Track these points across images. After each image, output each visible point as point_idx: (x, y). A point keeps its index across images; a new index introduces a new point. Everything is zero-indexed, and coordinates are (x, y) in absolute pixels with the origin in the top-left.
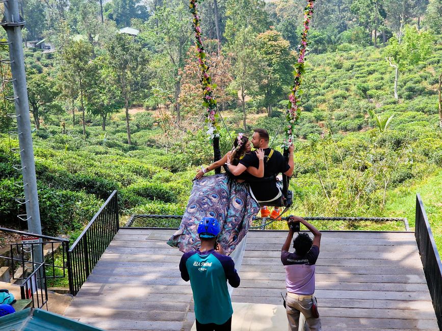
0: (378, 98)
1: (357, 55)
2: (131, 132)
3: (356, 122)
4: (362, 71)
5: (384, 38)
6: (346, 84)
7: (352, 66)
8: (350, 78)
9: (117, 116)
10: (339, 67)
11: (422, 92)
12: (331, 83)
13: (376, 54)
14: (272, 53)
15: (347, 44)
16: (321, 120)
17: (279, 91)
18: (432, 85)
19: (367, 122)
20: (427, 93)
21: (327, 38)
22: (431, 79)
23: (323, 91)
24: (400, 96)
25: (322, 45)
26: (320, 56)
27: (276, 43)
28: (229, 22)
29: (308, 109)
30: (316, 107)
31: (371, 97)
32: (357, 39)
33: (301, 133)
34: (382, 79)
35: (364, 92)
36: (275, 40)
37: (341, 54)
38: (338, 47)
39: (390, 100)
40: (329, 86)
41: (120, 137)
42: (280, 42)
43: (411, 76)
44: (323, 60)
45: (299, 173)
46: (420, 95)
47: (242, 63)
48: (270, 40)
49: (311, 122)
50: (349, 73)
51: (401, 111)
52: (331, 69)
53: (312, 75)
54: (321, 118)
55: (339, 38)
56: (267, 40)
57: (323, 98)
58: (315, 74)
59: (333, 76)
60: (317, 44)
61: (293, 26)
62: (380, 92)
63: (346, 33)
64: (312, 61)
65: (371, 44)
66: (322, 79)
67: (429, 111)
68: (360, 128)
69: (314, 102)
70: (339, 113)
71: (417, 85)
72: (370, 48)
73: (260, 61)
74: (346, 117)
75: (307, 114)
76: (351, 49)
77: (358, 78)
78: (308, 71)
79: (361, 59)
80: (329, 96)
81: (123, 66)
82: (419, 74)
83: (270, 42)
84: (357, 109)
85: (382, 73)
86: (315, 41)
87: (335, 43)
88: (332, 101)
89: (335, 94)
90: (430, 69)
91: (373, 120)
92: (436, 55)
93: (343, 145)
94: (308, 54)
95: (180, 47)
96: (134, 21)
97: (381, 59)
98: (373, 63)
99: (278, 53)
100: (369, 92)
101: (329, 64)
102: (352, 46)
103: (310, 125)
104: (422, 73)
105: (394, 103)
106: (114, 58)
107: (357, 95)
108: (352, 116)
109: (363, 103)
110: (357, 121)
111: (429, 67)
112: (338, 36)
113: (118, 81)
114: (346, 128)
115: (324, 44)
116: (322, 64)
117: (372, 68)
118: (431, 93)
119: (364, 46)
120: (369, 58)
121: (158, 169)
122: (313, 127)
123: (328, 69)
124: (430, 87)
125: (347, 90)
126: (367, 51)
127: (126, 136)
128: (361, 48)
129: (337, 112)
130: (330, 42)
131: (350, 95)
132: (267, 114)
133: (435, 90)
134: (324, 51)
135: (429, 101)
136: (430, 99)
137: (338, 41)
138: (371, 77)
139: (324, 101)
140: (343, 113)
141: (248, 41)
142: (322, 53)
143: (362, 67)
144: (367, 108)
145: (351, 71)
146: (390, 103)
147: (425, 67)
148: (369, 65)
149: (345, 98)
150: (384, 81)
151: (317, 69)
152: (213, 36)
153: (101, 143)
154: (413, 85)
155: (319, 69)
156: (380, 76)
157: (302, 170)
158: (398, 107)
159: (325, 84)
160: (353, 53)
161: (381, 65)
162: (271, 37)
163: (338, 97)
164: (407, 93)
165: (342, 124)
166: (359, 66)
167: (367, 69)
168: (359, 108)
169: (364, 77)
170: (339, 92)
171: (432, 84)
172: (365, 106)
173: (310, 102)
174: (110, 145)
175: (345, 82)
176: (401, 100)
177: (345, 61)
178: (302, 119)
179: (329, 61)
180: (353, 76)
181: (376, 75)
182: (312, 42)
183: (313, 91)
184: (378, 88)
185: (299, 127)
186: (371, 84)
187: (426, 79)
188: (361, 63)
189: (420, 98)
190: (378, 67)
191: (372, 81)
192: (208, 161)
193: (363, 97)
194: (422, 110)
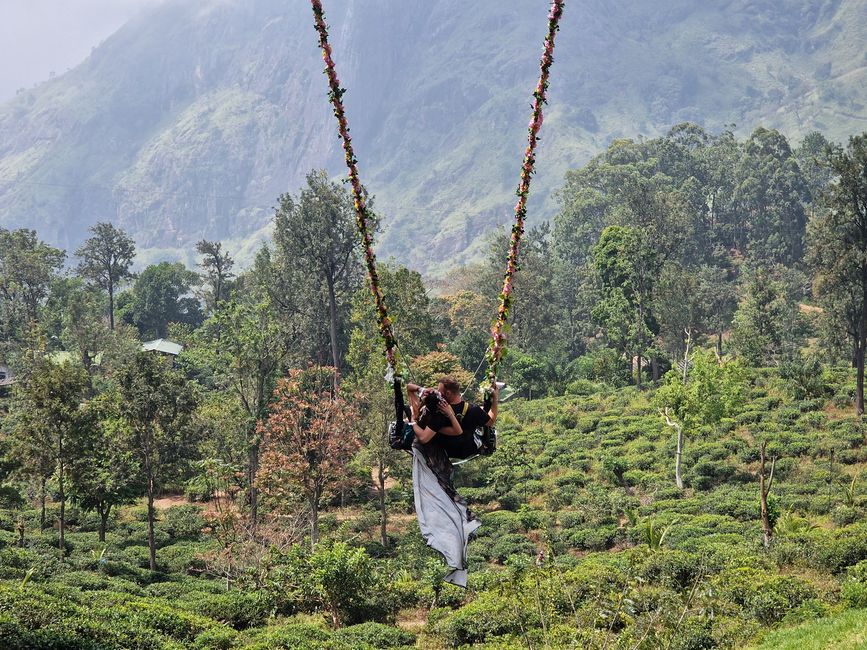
0: (645, 485)
1: (604, 403)
2: (156, 544)
3: (602, 533)
4: (614, 433)
5: (656, 373)
6: (583, 458)
7: (596, 423)
8: (592, 447)
9: (130, 512)
10: (569, 424)
11: (728, 476)
12: (555, 456)
13: (640, 401)
15: (585, 381)
16: (533, 528)
18: (748, 463)
19: (623, 533)
20: (739, 478)
21: (547, 369)
22: (746, 452)
23: (539, 471)
24: (687, 484)
25: (535, 383)
26: (533, 403)
28: (356, 335)
29: (510, 505)
30: (525, 501)
31: (631, 483)
32: (604, 373)
33: (495, 553)
34: (652, 449)
35: (618, 475)
36: (447, 371)
37: (574, 400)
38: (569, 386)
39: (668, 491)
40: (550, 462)
41: (134, 556)
42: (458, 374)
43: (707, 445)
44: (540, 410)
45: (489, 634)
46: (725, 481)
47: (380, 416)
48: (436, 371)
49: (514, 531)
50: (589, 438)
51: (689, 513)
52: (555, 427)
53: (518, 440)
54: (534, 524)
55: (571, 370)
56: (432, 370)
57: (538, 483)
58: (523, 438)
59: (557, 441)
60: (529, 380)
61: (482, 345)
62: (648, 474)
63: (584, 361)
64: (517, 413)
65: (631, 382)
66: (536, 447)
67: (743, 514)
68: (609, 544)
69: (521, 492)
70: (568, 514)
71: (719, 462)
72: (628, 389)
74: (584, 521)
75: (507, 515)
76: (592, 392)
77: (605, 446)
78: (511, 431)
79: (612, 411)
80: (550, 480)
81: (148, 413)
82: (723, 441)
84: (604, 506)
85: (652, 439)
86: (523, 375)
87: (563, 378)
88: (557, 490)
89: (561, 477)
90: (744, 433)
91: (634, 528)
92: (753, 407)
93: (576, 579)
94: (511, 398)
95: (262, 379)
96: (173, 327)
97: (650, 412)
98: (634, 417)
100: (627, 475)
101: (550, 419)
102: (595, 386)
103: (512, 536)
104: (727, 440)
105: (676, 496)
106: (130, 398)
107: (604, 479)
108: (594, 520)
109: (615, 495)
110: (604, 531)
111: (742, 428)
112: (570, 365)
113: (136, 442)
114: (582, 544)
115: (541, 380)
116: (538, 418)
117: (632, 427)
118: (746, 479)
119: (618, 386)
120: (627, 408)
121: (208, 621)
122: (517, 541)
123: (549, 429)
124: (743, 467)
125: (586, 469)
126: (623, 395)
127: (145, 552)
128: (612, 389)
129: (565, 512)
130: (552, 376)
131: (592, 480)
133: (754, 473)
134: (540, 394)
135: (743, 494)
136: (743, 490)
137: (568, 375)
138: (632, 446)
139: (541, 490)
140: (576, 514)
142: (537, 397)
143: (614, 427)
144: (623, 505)
145: (592, 433)
146: (668, 497)
147: (733, 429)
148: (626, 423)
149: (581, 484)
150: (655, 454)
151: (528, 428)
152: (326, 360)
153: (93, 567)
154: (712, 463)
155: (530, 429)
156: (648, 443)
157: (495, 627)
158: (683, 504)
159: (541, 458)
160: (596, 398)
161: (650, 422)
162: (438, 364)
163: (567, 482)
164: (700, 478)
165: (575, 535)
166: (608, 424)
167: (623, 429)
168: (608, 505)
169: (618, 444)
170: (571, 473)
171: (749, 461)
172: (620, 501)
173: (513, 492)
174: (113, 572)
175: (582, 454)
176: (690, 492)
177: (582, 414)
178: (497, 526)
179: (550, 414)
180: (597, 442)
181: (641, 442)
182: (518, 375)
183: (519, 471)
184: (644, 466)
185: (490, 541)
186: (631, 458)
187: (735, 452)
188: (613, 418)
189: (725, 487)
190: (645, 426)
191: (632, 454)
192: (310, 606)
193: (615, 482)
194: (729, 511)
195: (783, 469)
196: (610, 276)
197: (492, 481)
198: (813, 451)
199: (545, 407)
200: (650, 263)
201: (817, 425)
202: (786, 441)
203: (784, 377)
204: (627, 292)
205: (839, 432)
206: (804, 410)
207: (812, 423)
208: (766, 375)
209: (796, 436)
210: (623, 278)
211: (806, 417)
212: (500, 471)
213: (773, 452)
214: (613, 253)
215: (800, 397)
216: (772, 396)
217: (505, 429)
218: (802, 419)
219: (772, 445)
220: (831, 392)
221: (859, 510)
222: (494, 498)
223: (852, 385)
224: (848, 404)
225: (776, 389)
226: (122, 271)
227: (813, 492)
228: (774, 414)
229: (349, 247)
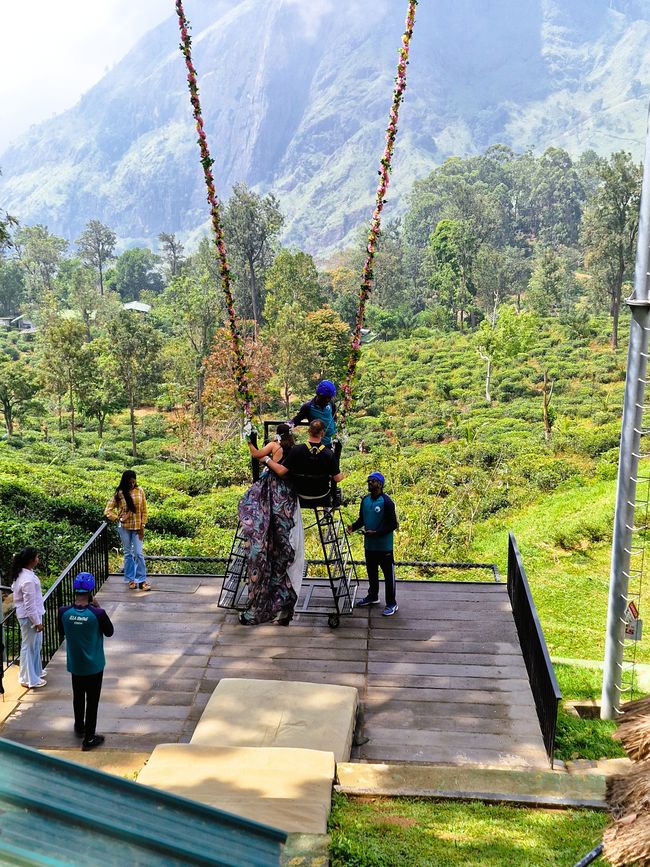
0: (465, 400)
1: (437, 343)
2: (137, 440)
3: (435, 431)
4: (444, 364)
5: (473, 322)
6: (423, 380)
7: (431, 357)
8: (429, 373)
9: (120, 418)
10: (413, 358)
11: (521, 392)
12: (403, 379)
13: (462, 341)
14: (326, 339)
15: (424, 328)
16: (389, 428)
18: (536, 384)
19: (449, 431)
20: (529, 394)
21: (398, 320)
22: (534, 376)
23: (393, 389)
24: (493, 398)
25: (390, 330)
26: (389, 343)
27: (331, 326)
28: (269, 298)
29: (373, 413)
30: (383, 409)
31: (455, 398)
32: (438, 322)
34: (470, 374)
35: (447, 393)
36: (331, 322)
37: (417, 342)
38: (413, 332)
39: (481, 403)
40: (400, 384)
41: (122, 447)
42: (338, 324)
43: (508, 371)
44: (393, 349)
46: (520, 396)
47: (285, 353)
48: (323, 322)
49: (375, 430)
50: (427, 367)
51: (495, 417)
52: (404, 360)
53: (378, 368)
54: (390, 425)
55: (415, 320)
56: (320, 321)
57: (391, 397)
58: (382, 367)
59: (405, 370)
60: (386, 328)
62: (467, 392)
63: (423, 314)
64: (379, 351)
65: (456, 329)
66: (391, 373)
67: (532, 418)
68: (440, 439)
69: (381, 403)
70: (413, 418)
71: (516, 383)
72: (454, 333)
73: (310, 349)
74: (423, 423)
75: (370, 419)
76: (429, 335)
77: (438, 372)
79: (443, 348)
80: (400, 396)
81: (128, 352)
82: (520, 368)
83: (324, 325)
84: (437, 413)
85: (470, 368)
86: (382, 324)
87: (409, 327)
88: (405, 403)
89: (407, 394)
90: (533, 363)
91: (458, 428)
92: (541, 345)
94: (374, 340)
95: (205, 328)
96: (144, 293)
97: (469, 349)
98: (458, 353)
99: (335, 339)
100: (452, 392)
101: (400, 354)
102: (432, 331)
103: (374, 434)
104: (522, 368)
105: (486, 406)
106: (116, 341)
107: (437, 395)
108: (430, 423)
109: (445, 406)
110: (437, 430)
111: (533, 359)
112: (414, 318)
113: (121, 372)
114: (422, 438)
115: (394, 328)
116: (392, 354)
117: (457, 360)
118: (534, 394)
119: (447, 331)
120: (453, 347)
121: (172, 491)
122: (378, 437)
123: (399, 363)
124: (532, 386)
125: (425, 388)
126: (450, 337)
127: (130, 445)
128: (443, 334)
129: (411, 418)
130: (402, 325)
131: (429, 396)
133: (540, 390)
134: (394, 337)
135: (532, 404)
136: (533, 401)
137: (413, 324)
138: (455, 372)
139: (394, 403)
140: (418, 419)
141: (293, 323)
142: (391, 340)
143: (444, 359)
144: (450, 412)
145: (429, 364)
146: (480, 407)
147: (526, 360)
148: (452, 357)
149: (421, 398)
150: (472, 378)
151: (385, 361)
152: (248, 315)
153: (95, 455)
154: (511, 383)
155: (387, 361)
156: (467, 370)
158: (491, 411)
159: (394, 381)
160: (432, 340)
161: (469, 356)
162: (325, 317)
163: (412, 397)
164: (503, 393)
165: (417, 433)
166: (440, 358)
167: (450, 361)
168: (439, 412)
169: (447, 371)
170: (414, 391)
171: (536, 382)
172: (448, 410)
173: (375, 404)
174: (109, 458)
175: (422, 378)
176: (495, 403)
177: (422, 351)
178: (365, 426)
179: (401, 350)
180: (432, 370)
181: (462, 369)
182: (378, 324)
183: (379, 390)
184: (464, 386)
185: (359, 437)
186: (455, 381)
187: (527, 376)
188: (443, 354)
189: (520, 400)
190: (465, 359)
191: (456, 378)
192: (239, 481)
193: (445, 397)
194: (523, 416)
195: (560, 387)
196: (443, 256)
197: (361, 397)
198: (582, 374)
199: (396, 346)
200: (470, 245)
201: (584, 357)
202: (562, 368)
203: (563, 324)
204: (454, 266)
205: (600, 361)
206: (576, 347)
207: (581, 356)
208: (550, 323)
209: (570, 364)
210: (451, 257)
211: (577, 351)
213: (553, 376)
214: (445, 239)
215: (573, 337)
216: (554, 337)
217: (369, 361)
218: (574, 352)
219: (552, 371)
220: (595, 334)
221: (611, 414)
222: (363, 408)
223: (610, 329)
224: (607, 342)
225: (556, 332)
226: (108, 254)
227: (580, 403)
228: (555, 349)
229: (263, 237)
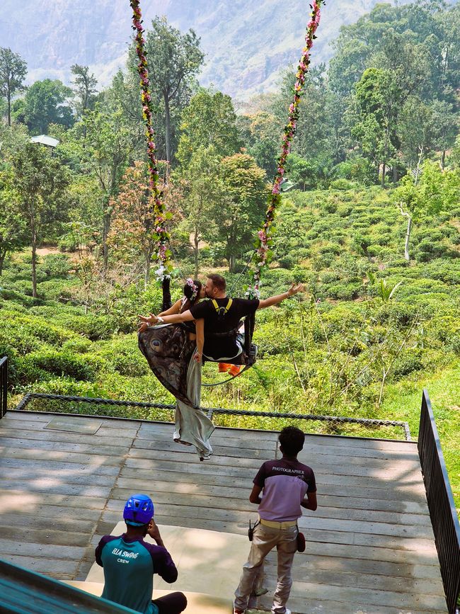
0: (382, 256)
1: (357, 196)
2: (37, 280)
3: (350, 288)
4: (363, 218)
5: (395, 177)
6: (340, 234)
7: (350, 210)
8: (346, 227)
9: (20, 257)
10: (331, 210)
11: (442, 253)
12: (320, 232)
13: (383, 196)
14: (240, 185)
15: (344, 180)
16: (303, 282)
17: (247, 238)
18: (457, 244)
19: (365, 289)
20: (449, 255)
21: (317, 170)
22: (455, 237)
23: (308, 242)
24: (412, 257)
25: (308, 180)
26: (306, 193)
27: (246, 172)
28: (183, 139)
29: (286, 265)
30: (297, 262)
31: (373, 254)
32: (358, 175)
34: (389, 231)
35: (364, 248)
36: (246, 167)
37: (336, 193)
38: (333, 183)
39: (398, 261)
40: (316, 236)
41: (20, 287)
42: (254, 170)
43: (428, 230)
44: (311, 199)
45: (266, 354)
46: (439, 256)
47: (197, 197)
48: (239, 167)
49: (288, 283)
50: (345, 220)
51: (413, 277)
52: (321, 212)
53: (294, 219)
54: (303, 279)
55: (335, 171)
56: (236, 166)
57: (307, 250)
58: (298, 218)
59: (322, 221)
60: (304, 177)
61: (272, 150)
62: (385, 249)
63: (344, 165)
64: (295, 200)
65: (377, 183)
66: (307, 225)
67: (451, 280)
68: (355, 296)
69: (295, 256)
70: (328, 273)
71: (436, 242)
72: (375, 187)
73: (223, 194)
74: (338, 279)
75: (285, 272)
76: (349, 188)
77: (356, 227)
78: (290, 212)
79: (363, 202)
80: (316, 249)
81: (33, 187)
82: (440, 227)
83: (239, 170)
84: (353, 269)
85: (390, 224)
86: (301, 173)
87: (328, 177)
88: (320, 256)
89: (324, 247)
90: (456, 223)
91: (373, 286)
93: (330, 319)
94: (291, 189)
95: (114, 167)
96: (53, 127)
97: (389, 204)
98: (378, 208)
99: (250, 185)
100: (370, 248)
101: (318, 206)
102: (351, 184)
104: (443, 227)
105: (404, 265)
106: (21, 175)
107: (354, 250)
108: (345, 279)
109: (362, 262)
110: (351, 286)
111: (454, 219)
112: (334, 168)
113: (24, 208)
114: (336, 295)
115: (313, 177)
116: (309, 204)
117: (376, 215)
118: (455, 255)
119: (368, 185)
120: (373, 201)
121: (72, 334)
123: (316, 212)
124: (453, 247)
125: (341, 242)
126: (371, 191)
127: (30, 285)
128: (363, 187)
129: (325, 272)
130: (321, 175)
131: (345, 250)
132: (227, 269)
134: (312, 187)
135: (451, 266)
136: (452, 263)
137: (332, 174)
138: (374, 228)
139: (309, 256)
140: (333, 274)
141: (208, 166)
142: (309, 190)
143: (364, 213)
144: (366, 269)
145: (347, 217)
146: (398, 265)
147: (448, 219)
148: (372, 212)
149: (337, 253)
150: (391, 235)
151: (301, 211)
152: (161, 155)
154: (431, 243)
155: (303, 211)
156: (387, 227)
157: (271, 349)
158: (408, 271)
159: (310, 233)
160: (351, 193)
161: (389, 212)
162: (241, 162)
163: (328, 251)
164: (422, 253)
165: (331, 289)
166: (359, 212)
167: (369, 216)
168: (355, 269)
169: (365, 226)
170: (330, 245)
172: (364, 266)
173: (289, 256)
174: (7, 297)
175: (339, 232)
176: (414, 262)
177: (340, 203)
178: (277, 279)
179: (318, 202)
180: (350, 224)
181: (382, 225)
182: (297, 173)
183: (294, 241)
184: (383, 243)
185: (271, 289)
186: (374, 237)
187: (448, 236)
188: (363, 208)
189: (439, 261)
190: (385, 214)
191: (375, 233)
193: (362, 253)
194: (441, 278)
196: (367, 105)
197: (275, 247)
199: (314, 197)
200: (397, 96)
204: (379, 117)
210: (376, 107)
212: (280, 240)
214: (371, 88)
217: (285, 211)
222: (276, 259)
226: (17, 84)
229: (180, 75)
